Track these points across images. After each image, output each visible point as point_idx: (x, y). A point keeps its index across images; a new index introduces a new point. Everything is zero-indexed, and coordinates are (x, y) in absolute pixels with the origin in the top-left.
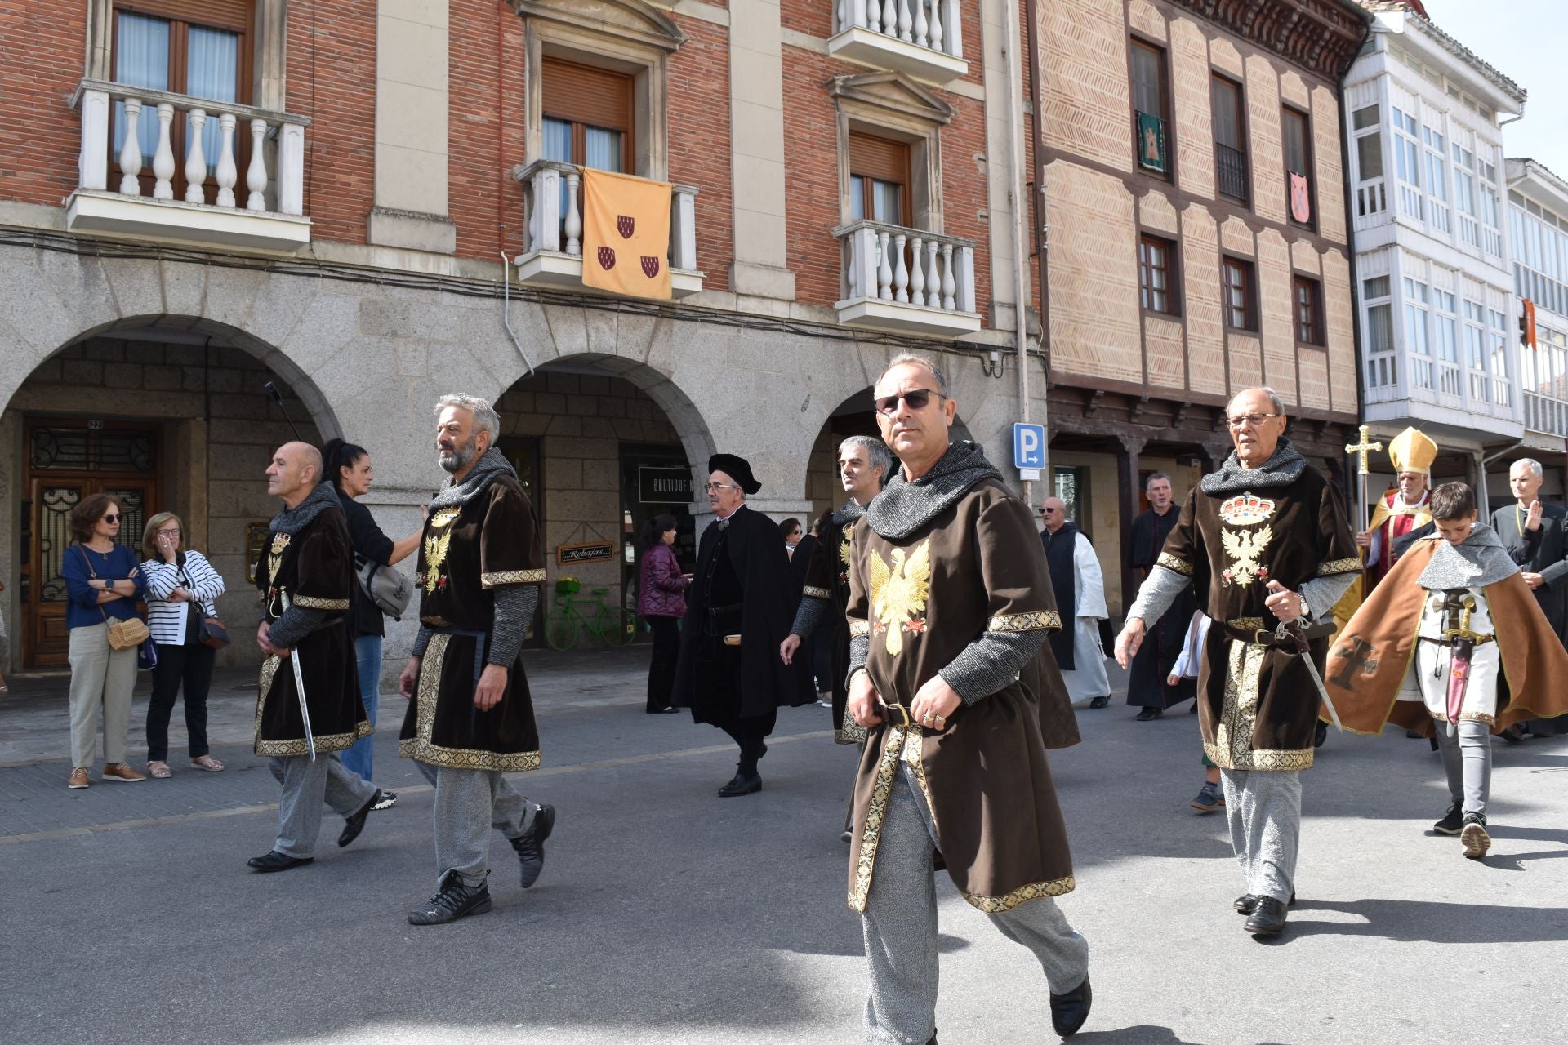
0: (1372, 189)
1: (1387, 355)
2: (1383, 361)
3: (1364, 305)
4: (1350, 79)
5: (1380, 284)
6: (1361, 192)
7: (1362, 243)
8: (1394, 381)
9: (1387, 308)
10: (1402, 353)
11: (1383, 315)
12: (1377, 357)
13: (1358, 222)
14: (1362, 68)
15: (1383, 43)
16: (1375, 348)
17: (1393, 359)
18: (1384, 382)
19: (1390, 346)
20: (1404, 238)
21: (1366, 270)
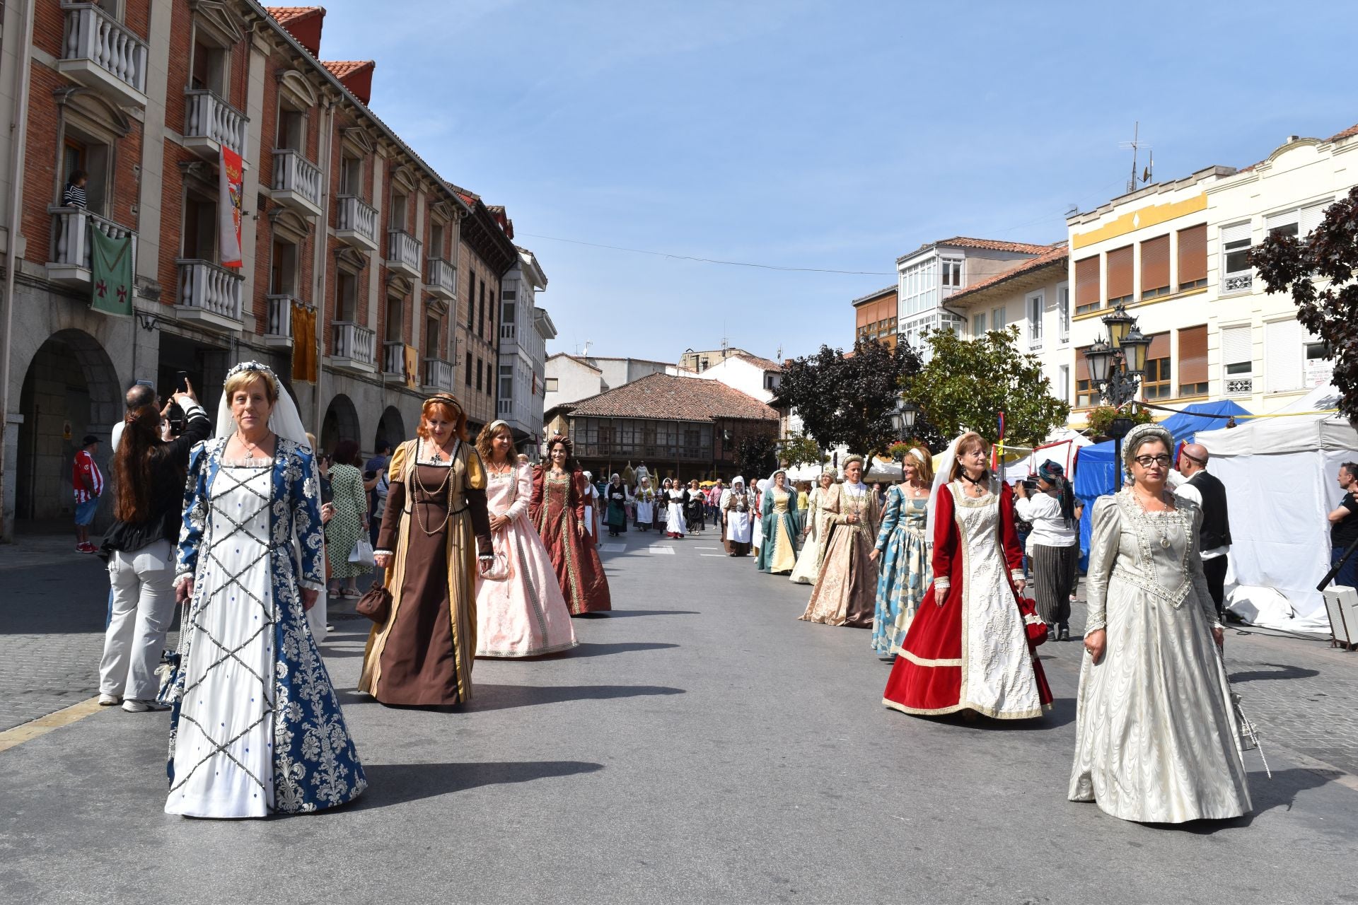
0: (508, 327)
1: (508, 400)
2: (506, 402)
3: (501, 376)
4: (504, 278)
5: (509, 369)
6: (503, 327)
7: (503, 350)
8: (510, 412)
9: (510, 380)
10: (515, 400)
11: (508, 383)
12: (504, 400)
13: (502, 340)
14: (511, 274)
15: (520, 266)
16: (502, 396)
17: (511, 402)
18: (506, 411)
19: (509, 396)
20: (521, 353)
21: (504, 362)
